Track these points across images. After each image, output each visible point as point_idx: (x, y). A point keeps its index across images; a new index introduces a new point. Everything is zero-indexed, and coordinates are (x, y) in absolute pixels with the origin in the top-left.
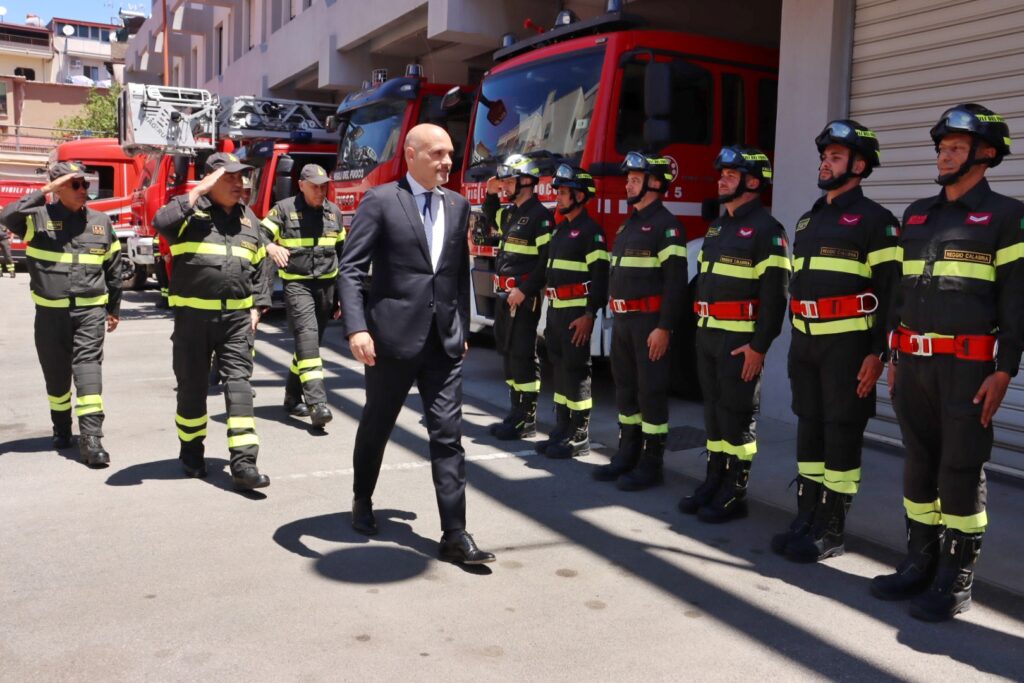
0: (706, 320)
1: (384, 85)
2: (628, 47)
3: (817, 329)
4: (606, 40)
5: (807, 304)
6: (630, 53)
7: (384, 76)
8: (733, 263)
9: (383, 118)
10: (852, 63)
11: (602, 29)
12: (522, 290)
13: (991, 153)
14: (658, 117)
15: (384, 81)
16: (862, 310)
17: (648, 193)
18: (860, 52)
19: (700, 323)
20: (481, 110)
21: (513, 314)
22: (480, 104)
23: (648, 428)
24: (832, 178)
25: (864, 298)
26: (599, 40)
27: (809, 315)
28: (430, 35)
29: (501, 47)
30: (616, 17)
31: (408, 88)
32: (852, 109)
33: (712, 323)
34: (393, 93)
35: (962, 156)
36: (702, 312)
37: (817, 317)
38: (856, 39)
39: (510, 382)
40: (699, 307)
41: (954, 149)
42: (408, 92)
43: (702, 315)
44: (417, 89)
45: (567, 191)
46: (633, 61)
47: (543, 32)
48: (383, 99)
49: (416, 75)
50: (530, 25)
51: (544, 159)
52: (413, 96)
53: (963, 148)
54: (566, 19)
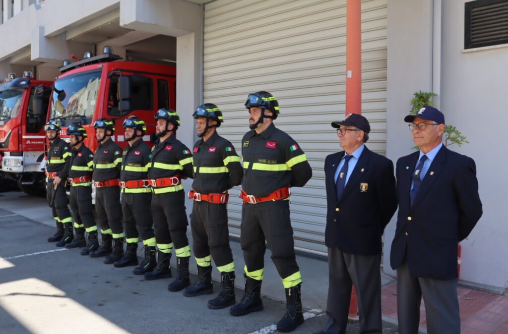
0: (124, 189)
1: (14, 81)
2: (112, 69)
3: (157, 191)
4: (103, 66)
5: (153, 181)
6: (112, 72)
7: (14, 76)
8: (133, 166)
9: (14, 96)
10: (203, 77)
11: (103, 60)
12: (60, 177)
13: (215, 123)
14: (124, 100)
15: (14, 78)
16: (173, 184)
17: (107, 137)
18: (206, 73)
19: (122, 191)
20: (55, 95)
21: (55, 188)
22: (54, 92)
23: (115, 236)
24: (160, 132)
25: (173, 179)
26: (100, 66)
27: (153, 185)
28: (32, 59)
29: (63, 66)
30: (107, 56)
31: (24, 83)
32: (204, 96)
33: (127, 191)
34: (16, 85)
35: (204, 126)
36: (123, 186)
37: (155, 186)
38: (205, 67)
39: (57, 218)
40: (121, 184)
41: (201, 123)
42: (24, 84)
43: (123, 187)
44: (29, 83)
45: (74, 136)
46: (114, 74)
47: (80, 60)
48: (12, 88)
49: (28, 77)
50: (73, 57)
51: (76, 118)
52: (27, 86)
53: (204, 123)
54: (89, 55)
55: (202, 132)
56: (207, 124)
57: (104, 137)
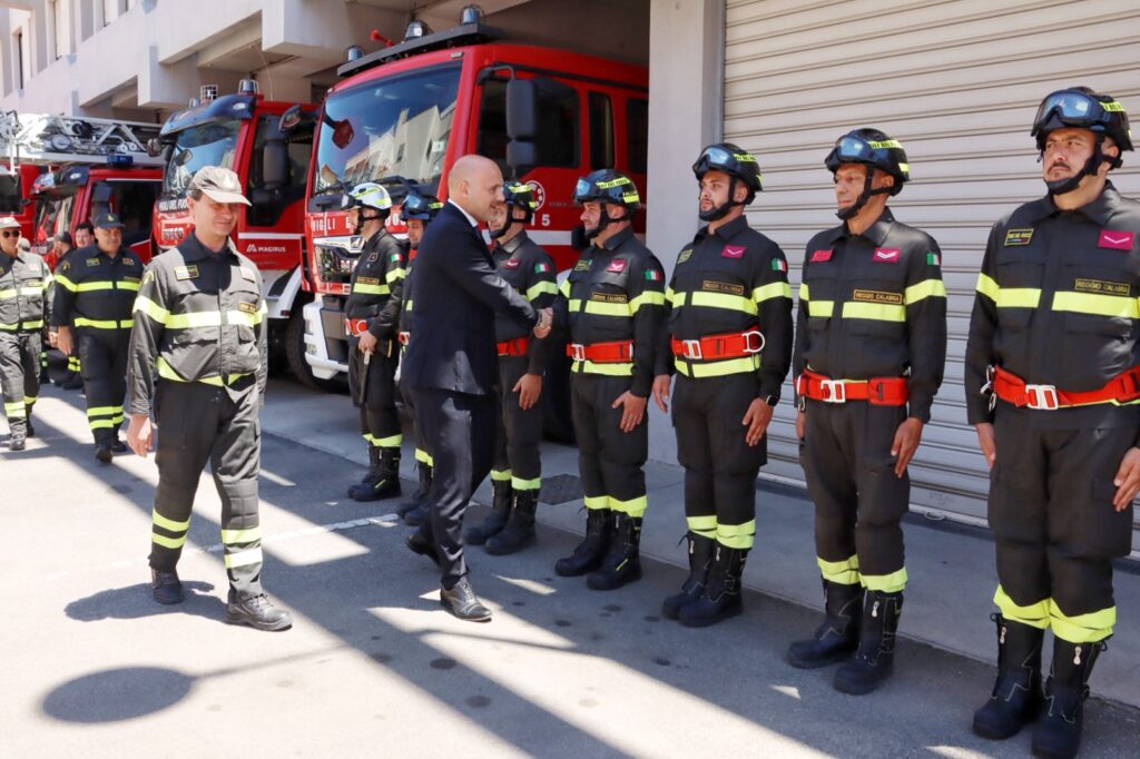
0: (582, 364)
1: (215, 103)
2: (486, 63)
3: (701, 371)
4: (463, 54)
5: (690, 343)
6: (489, 69)
7: (214, 93)
8: (606, 301)
9: (214, 141)
10: (724, 83)
11: (459, 42)
13: (889, 181)
14: (521, 139)
15: (215, 98)
16: (748, 350)
17: (513, 225)
18: (733, 71)
19: (575, 368)
20: (326, 132)
21: (366, 361)
22: (324, 125)
23: (519, 484)
24: (714, 208)
25: (750, 337)
26: (455, 54)
27: (692, 355)
28: (265, 47)
29: (346, 61)
30: (473, 29)
31: (241, 106)
32: (726, 131)
33: (590, 368)
34: (224, 112)
35: (858, 188)
36: (578, 355)
37: (700, 357)
38: (728, 56)
39: (369, 437)
40: (574, 350)
41: (850, 180)
42: (242, 110)
43: (577, 358)
44: (252, 107)
45: (419, 224)
46: (492, 77)
47: (392, 45)
48: (214, 119)
49: (251, 92)
50: (377, 37)
51: (397, 185)
52: (248, 116)
53: (858, 179)
54: (418, 31)
55: (851, 204)
56: (868, 183)
57: (507, 226)
